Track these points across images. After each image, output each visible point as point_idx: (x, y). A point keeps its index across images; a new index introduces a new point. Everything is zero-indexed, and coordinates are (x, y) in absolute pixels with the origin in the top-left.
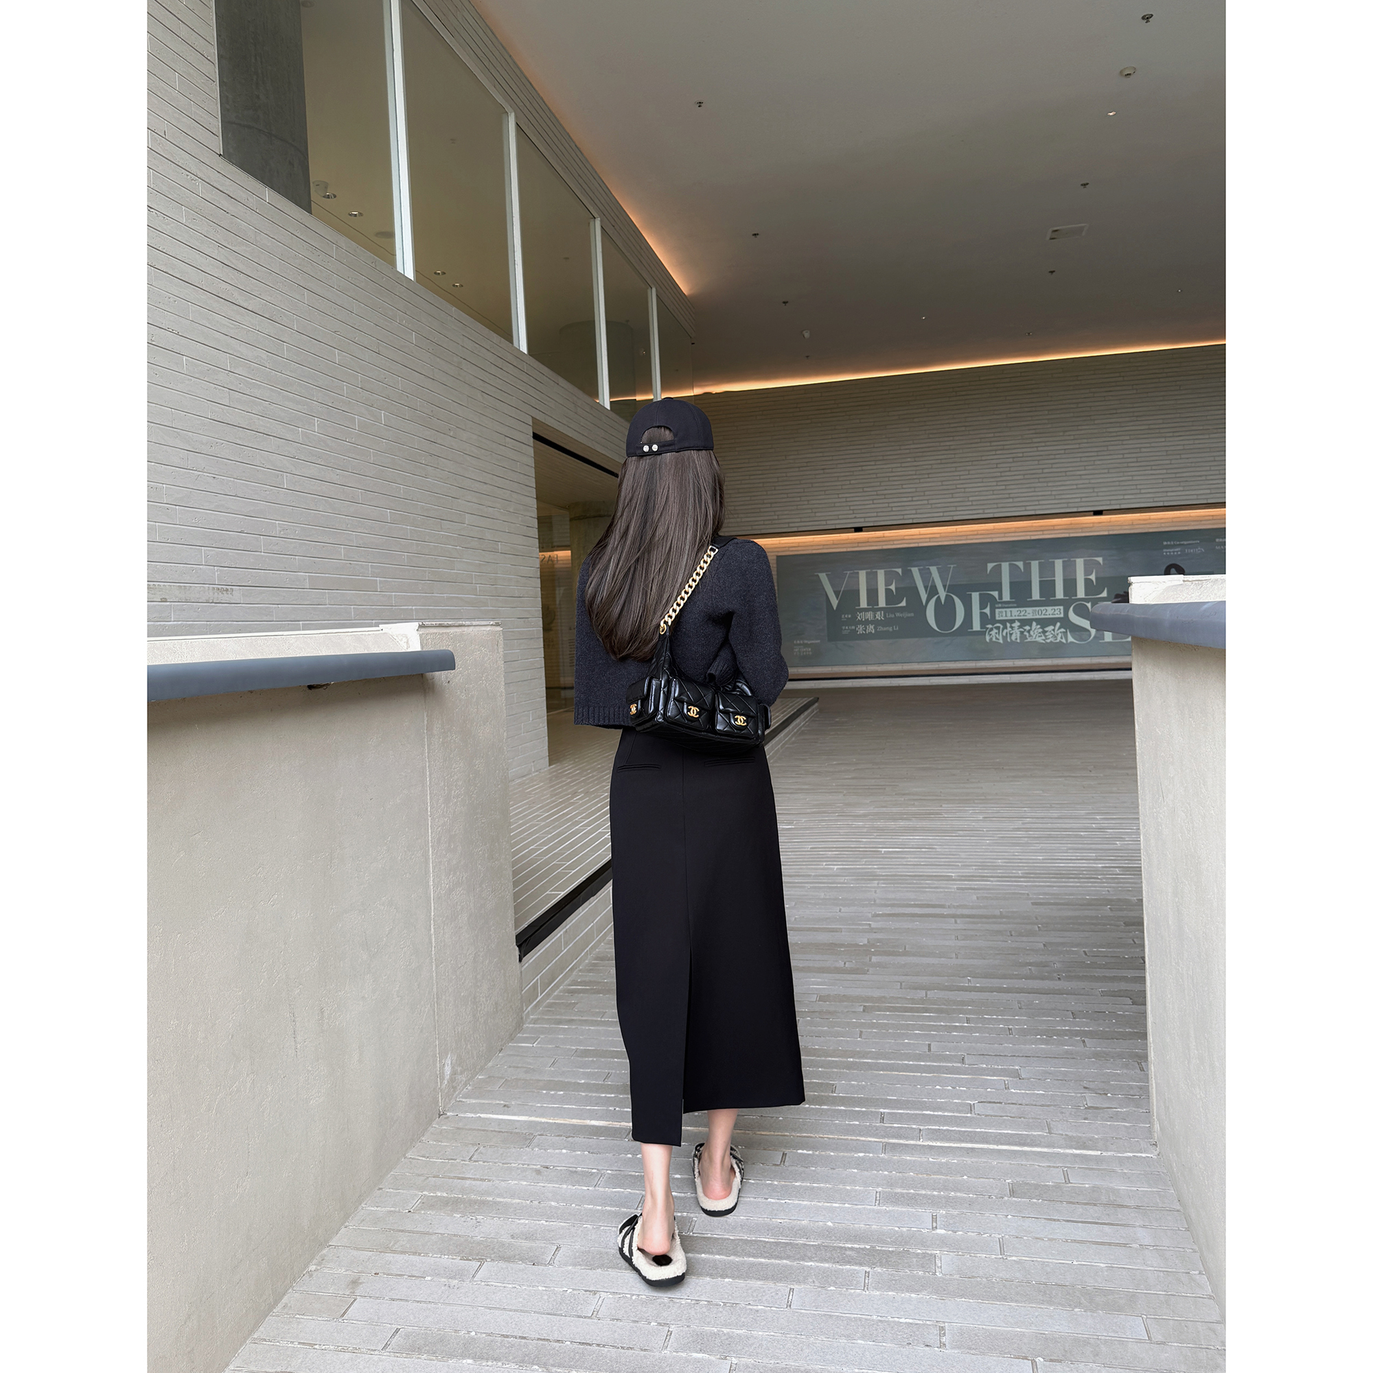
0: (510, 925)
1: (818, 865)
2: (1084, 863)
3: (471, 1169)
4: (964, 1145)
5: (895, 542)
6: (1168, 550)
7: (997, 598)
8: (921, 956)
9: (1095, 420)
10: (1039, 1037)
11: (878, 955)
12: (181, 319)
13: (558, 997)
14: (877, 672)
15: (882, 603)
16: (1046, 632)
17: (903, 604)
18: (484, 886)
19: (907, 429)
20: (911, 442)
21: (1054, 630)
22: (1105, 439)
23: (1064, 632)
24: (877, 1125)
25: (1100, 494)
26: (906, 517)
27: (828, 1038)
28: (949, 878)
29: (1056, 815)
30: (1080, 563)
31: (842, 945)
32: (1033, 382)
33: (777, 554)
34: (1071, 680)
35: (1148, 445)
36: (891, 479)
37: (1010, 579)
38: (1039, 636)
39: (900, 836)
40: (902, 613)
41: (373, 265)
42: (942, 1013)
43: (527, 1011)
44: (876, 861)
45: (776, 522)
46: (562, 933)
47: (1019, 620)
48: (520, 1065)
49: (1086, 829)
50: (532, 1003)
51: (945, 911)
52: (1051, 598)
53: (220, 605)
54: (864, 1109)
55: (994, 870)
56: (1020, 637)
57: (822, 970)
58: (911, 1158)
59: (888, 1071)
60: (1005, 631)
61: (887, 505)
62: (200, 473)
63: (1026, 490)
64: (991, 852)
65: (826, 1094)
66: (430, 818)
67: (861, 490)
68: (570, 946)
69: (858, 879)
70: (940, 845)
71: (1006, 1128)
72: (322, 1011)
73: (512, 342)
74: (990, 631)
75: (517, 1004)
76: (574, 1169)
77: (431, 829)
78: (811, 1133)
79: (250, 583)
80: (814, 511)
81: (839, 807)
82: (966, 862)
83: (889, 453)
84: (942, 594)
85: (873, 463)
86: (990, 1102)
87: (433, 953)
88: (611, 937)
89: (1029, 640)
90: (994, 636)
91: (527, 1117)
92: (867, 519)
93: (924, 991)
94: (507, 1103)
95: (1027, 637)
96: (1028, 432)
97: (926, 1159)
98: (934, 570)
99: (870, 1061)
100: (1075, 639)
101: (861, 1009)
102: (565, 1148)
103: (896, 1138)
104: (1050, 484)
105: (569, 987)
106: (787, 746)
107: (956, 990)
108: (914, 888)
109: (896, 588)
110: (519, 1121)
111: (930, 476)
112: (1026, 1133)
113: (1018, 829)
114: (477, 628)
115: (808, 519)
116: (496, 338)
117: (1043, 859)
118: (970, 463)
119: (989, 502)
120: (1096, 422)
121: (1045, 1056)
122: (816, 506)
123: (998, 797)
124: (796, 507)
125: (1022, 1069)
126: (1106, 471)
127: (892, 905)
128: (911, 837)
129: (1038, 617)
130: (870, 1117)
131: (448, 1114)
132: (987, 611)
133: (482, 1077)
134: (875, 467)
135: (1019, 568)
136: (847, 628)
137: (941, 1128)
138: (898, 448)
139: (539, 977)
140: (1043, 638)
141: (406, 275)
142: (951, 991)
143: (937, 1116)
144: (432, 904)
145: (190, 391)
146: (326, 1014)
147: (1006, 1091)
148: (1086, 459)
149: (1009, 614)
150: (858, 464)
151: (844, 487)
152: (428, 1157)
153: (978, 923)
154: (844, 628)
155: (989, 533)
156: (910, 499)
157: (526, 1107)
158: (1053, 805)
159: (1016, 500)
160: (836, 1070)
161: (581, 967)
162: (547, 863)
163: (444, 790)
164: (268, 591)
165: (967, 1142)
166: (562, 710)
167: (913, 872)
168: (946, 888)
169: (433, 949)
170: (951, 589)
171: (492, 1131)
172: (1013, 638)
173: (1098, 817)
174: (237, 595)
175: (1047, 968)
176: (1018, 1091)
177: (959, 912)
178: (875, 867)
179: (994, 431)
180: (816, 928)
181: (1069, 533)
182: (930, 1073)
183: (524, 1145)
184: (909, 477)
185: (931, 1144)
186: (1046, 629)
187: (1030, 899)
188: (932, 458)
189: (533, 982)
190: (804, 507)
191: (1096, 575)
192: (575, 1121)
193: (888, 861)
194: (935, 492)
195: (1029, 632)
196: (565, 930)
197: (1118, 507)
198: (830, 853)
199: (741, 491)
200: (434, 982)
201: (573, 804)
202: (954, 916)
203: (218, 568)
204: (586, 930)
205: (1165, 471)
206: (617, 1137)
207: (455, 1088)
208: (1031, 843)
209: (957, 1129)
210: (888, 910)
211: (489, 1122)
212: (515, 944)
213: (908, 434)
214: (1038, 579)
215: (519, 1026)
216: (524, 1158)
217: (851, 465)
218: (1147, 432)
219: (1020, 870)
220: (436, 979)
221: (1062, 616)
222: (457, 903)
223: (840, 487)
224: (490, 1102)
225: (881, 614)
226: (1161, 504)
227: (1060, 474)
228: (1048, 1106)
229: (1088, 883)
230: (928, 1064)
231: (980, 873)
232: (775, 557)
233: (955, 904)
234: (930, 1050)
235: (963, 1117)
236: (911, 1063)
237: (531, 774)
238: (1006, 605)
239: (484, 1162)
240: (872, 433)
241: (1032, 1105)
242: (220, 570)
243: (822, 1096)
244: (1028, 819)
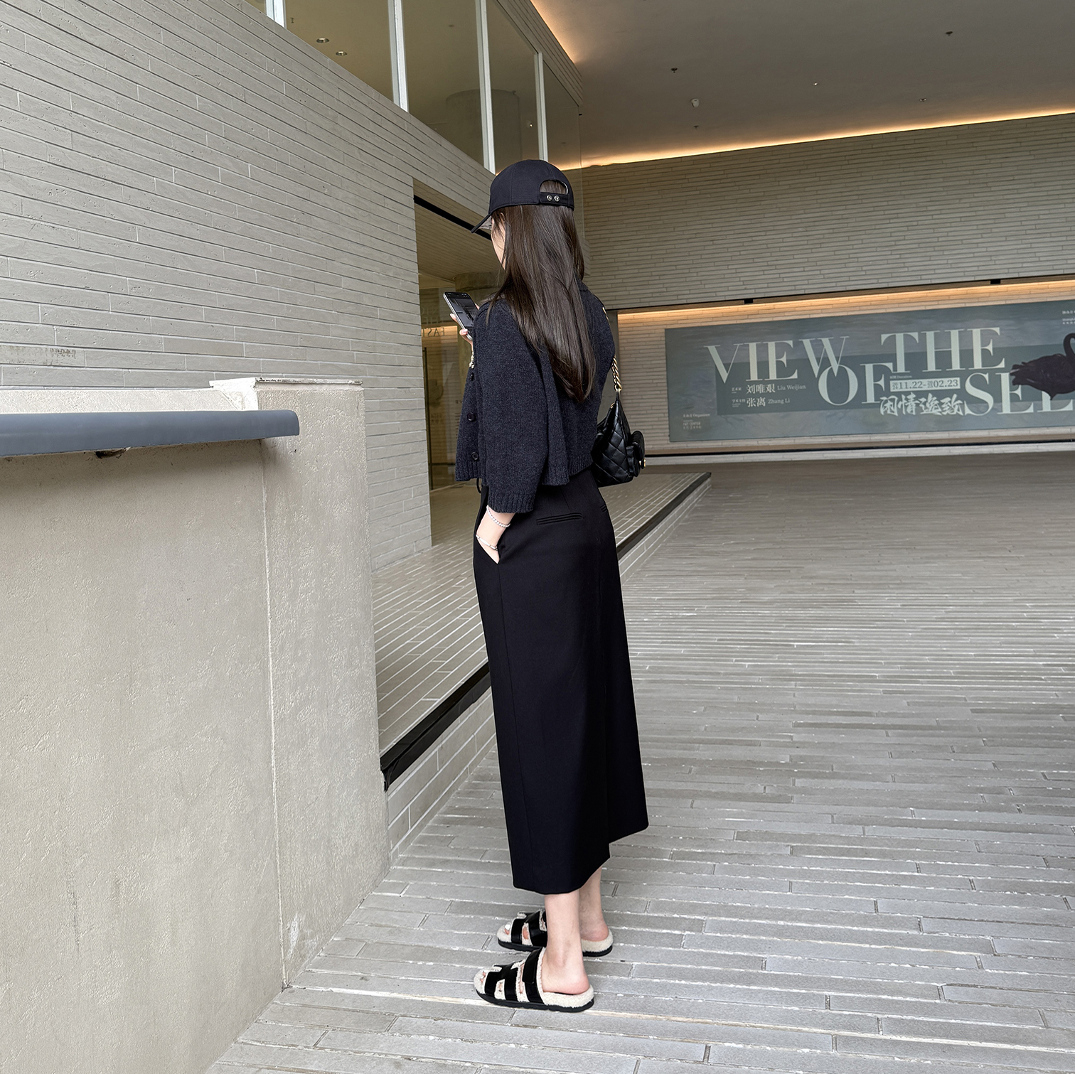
0: (374, 746)
1: (728, 661)
2: (1022, 660)
3: (315, 1059)
4: (937, 1041)
5: (786, 314)
6: (1068, 320)
7: (892, 370)
8: (851, 779)
9: (991, 187)
10: (1008, 893)
11: (802, 777)
12: (15, 51)
13: (432, 829)
14: (768, 446)
15: (773, 375)
16: (943, 404)
17: (795, 376)
18: (340, 700)
19: (799, 199)
20: (802, 212)
21: (950, 402)
22: (1002, 207)
23: (960, 404)
24: (823, 1011)
25: (997, 262)
26: (797, 287)
27: (750, 891)
28: (872, 679)
29: (981, 602)
30: (976, 334)
31: (761, 764)
32: (927, 149)
33: (665, 327)
34: (970, 453)
35: (1047, 212)
36: (782, 249)
37: (905, 350)
38: (936, 409)
39: (813, 627)
40: (793, 385)
41: (239, 7)
42: (885, 857)
43: (395, 849)
44: (790, 658)
45: (665, 294)
46: (436, 750)
47: (914, 392)
48: (383, 923)
49: (1017, 619)
50: (401, 839)
51: (873, 721)
52: (947, 370)
53: (61, 368)
54: (803, 991)
55: (922, 668)
56: (916, 409)
57: (739, 797)
58: (871, 1057)
59: (828, 939)
60: (900, 403)
61: (778, 276)
62: (37, 222)
63: (922, 259)
64: (916, 647)
65: (755, 971)
66: (270, 620)
67: (751, 261)
68: (447, 764)
69: (773, 679)
70: (858, 638)
71: (988, 1019)
72: (117, 884)
73: (391, 98)
74: (884, 404)
75: (382, 843)
76: (443, 1062)
77: (272, 634)
78: (740, 1020)
79: (95, 345)
80: (703, 282)
81: (740, 592)
82: (889, 659)
83: (779, 223)
84: (835, 366)
85: (762, 234)
86: (962, 985)
87: (274, 790)
88: (494, 750)
89: (925, 412)
90: (889, 408)
91: (388, 993)
92: (757, 291)
93: (861, 827)
94: (366, 975)
95: (923, 409)
96: (922, 200)
97: (890, 1059)
98: (826, 341)
99: (804, 925)
100: (973, 412)
101: (788, 851)
102: (433, 1034)
103: (849, 1029)
104: (946, 253)
105: (445, 816)
106: (680, 524)
107: (898, 826)
108: (835, 691)
109: (787, 361)
110: (379, 997)
111: (823, 245)
112: (1015, 1026)
113: (942, 619)
114: (333, 387)
115: (697, 291)
116: (374, 93)
117: (975, 655)
118: (863, 232)
119: (882, 271)
120: (993, 189)
121: (1021, 921)
122: (704, 278)
123: (913, 581)
124: (684, 279)
125: (996, 941)
126: (1004, 239)
127: (814, 713)
128: (825, 629)
129: (934, 388)
130: (812, 1001)
131: (294, 986)
132: (882, 383)
133: (339, 939)
134: (766, 237)
135: (915, 339)
136: (737, 401)
137: (905, 1017)
138: (789, 217)
139: (409, 805)
140: (940, 410)
141: (276, 21)
142: (893, 826)
143: (897, 1002)
144: (273, 729)
145: (24, 130)
146: (123, 888)
147: (980, 971)
148: (982, 227)
149: (904, 386)
150: (748, 235)
151: (734, 258)
152: (263, 1042)
153: (913, 736)
154: (734, 401)
155: (882, 303)
156: (802, 269)
157: (388, 980)
158: (976, 591)
159: (911, 269)
160: (764, 938)
161: (459, 789)
162: (423, 661)
163: (289, 583)
164: (117, 354)
165: (941, 1037)
166: (449, 486)
167: (831, 671)
168: (871, 691)
169: (274, 786)
170: (844, 361)
171: (345, 1010)
172: (909, 410)
173: (1027, 604)
174: (80, 357)
175: (1002, 796)
176: (996, 972)
177: (890, 721)
178: (790, 664)
179: (887, 199)
180: (732, 740)
181: (965, 303)
182: (880, 945)
183: (382, 1029)
184: (801, 247)
185: (894, 1038)
186: (942, 401)
187: (968, 705)
188: (824, 227)
189: (402, 813)
190: (694, 279)
191: (993, 345)
192: (446, 1000)
193: (802, 658)
194: (826, 262)
195: (925, 404)
196: (440, 745)
197: (1016, 275)
198: (739, 646)
199: (628, 263)
200: (276, 827)
201: (455, 589)
202: (884, 727)
203: (58, 327)
204: (466, 744)
205: (1064, 239)
206: (498, 1021)
207: (303, 957)
208: (958, 636)
209: (925, 1019)
210: (810, 719)
211: (341, 999)
212: (380, 768)
213: (799, 203)
214: (934, 350)
215: (385, 870)
216: (382, 1046)
217: (741, 236)
218: (1046, 198)
219: (951, 669)
220: (279, 822)
221: (959, 387)
222: (305, 724)
223: (730, 259)
224: (345, 973)
225: (772, 387)
226: (1061, 272)
227: (956, 243)
228: (1037, 991)
229: (1031, 684)
230: (877, 930)
231: (906, 672)
232: (664, 331)
233: (884, 712)
234: (876, 910)
235: (931, 1003)
236: (855, 928)
237: (412, 554)
238: (901, 376)
239: (332, 1050)
240: (763, 203)
241: (1016, 990)
242: (61, 330)
243: (750, 973)
244: (951, 607)
